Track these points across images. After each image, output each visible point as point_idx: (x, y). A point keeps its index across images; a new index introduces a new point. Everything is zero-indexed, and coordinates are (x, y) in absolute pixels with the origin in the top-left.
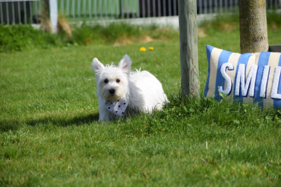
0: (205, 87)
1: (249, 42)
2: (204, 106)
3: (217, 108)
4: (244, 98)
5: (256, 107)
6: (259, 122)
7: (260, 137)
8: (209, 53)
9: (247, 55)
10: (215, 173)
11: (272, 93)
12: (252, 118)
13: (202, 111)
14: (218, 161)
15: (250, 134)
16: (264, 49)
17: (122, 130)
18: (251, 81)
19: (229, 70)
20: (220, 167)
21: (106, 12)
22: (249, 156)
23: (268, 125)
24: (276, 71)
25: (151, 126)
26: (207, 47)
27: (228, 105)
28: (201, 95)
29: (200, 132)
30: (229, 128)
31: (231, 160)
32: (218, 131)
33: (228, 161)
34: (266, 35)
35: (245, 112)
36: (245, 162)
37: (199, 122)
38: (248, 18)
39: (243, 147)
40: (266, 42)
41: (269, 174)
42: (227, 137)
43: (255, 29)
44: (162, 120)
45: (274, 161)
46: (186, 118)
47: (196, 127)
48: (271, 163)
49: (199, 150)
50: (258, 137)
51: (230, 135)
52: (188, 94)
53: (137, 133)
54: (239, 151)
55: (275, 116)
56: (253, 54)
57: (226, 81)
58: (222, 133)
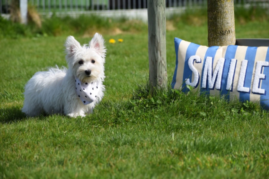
0: (172, 79)
1: (217, 35)
2: (171, 98)
3: (184, 100)
4: (211, 91)
5: (223, 100)
6: (225, 115)
7: (225, 130)
8: (177, 46)
9: (214, 48)
10: (181, 164)
11: (238, 87)
12: (218, 110)
13: (169, 103)
14: (184, 152)
15: (216, 126)
16: (232, 42)
17: (89, 120)
18: (217, 73)
19: (196, 62)
20: (186, 158)
21: (76, 4)
22: (214, 148)
23: (234, 118)
24: (243, 64)
25: (119, 117)
26: (175, 39)
27: (194, 97)
28: (168, 87)
29: (166, 123)
30: (195, 120)
31: (196, 152)
32: (185, 122)
33: (194, 152)
34: (233, 29)
35: (211, 105)
36: (211, 154)
37: (166, 113)
38: (216, 12)
39: (208, 139)
40: (233, 36)
41: (233, 166)
42: (194, 129)
43: (222, 22)
44: (129, 111)
45: (239, 153)
46: (153, 110)
47: (163, 118)
48: (235, 155)
49: (165, 141)
50: (223, 129)
51: (197, 126)
52: (155, 86)
53: (105, 124)
54: (204, 143)
55: (241, 109)
56: (220, 47)
57: (194, 73)
58: (188, 125)
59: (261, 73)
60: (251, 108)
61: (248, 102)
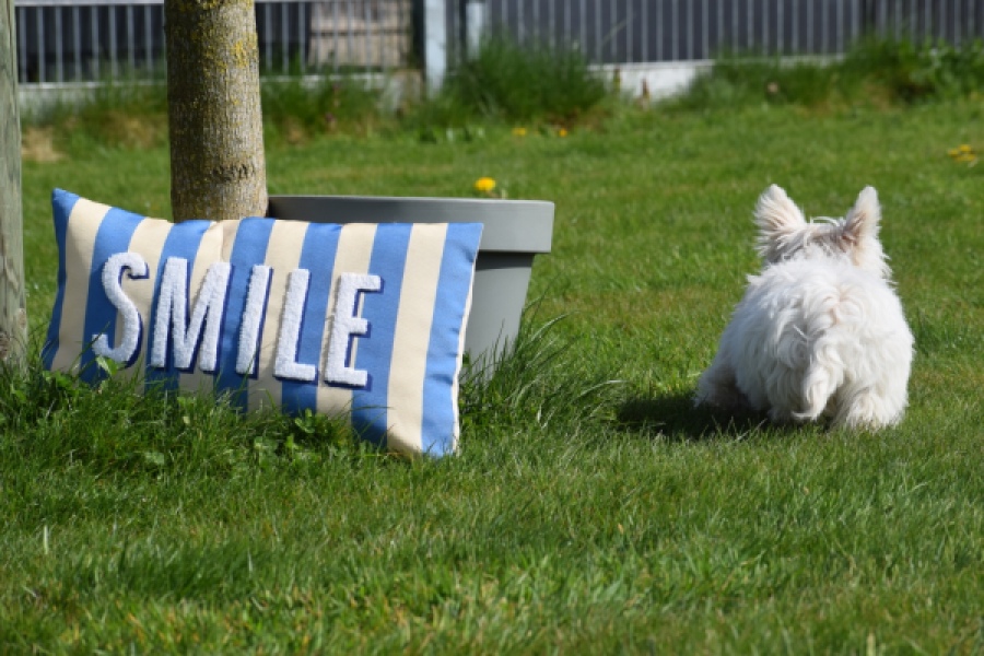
0: (45, 335)
1: (202, 183)
2: (41, 403)
3: (87, 408)
4: (183, 377)
5: (225, 409)
6: (231, 461)
7: (232, 513)
8: (61, 216)
9: (194, 227)
10: (72, 636)
11: (277, 362)
12: (206, 444)
13: (35, 420)
14: (82, 595)
15: (201, 502)
16: (254, 207)
18: (206, 316)
19: (131, 276)
20: (89, 616)
22: (190, 576)
23: (263, 470)
24: (293, 283)
26: (53, 195)
27: (125, 400)
28: (32, 363)
29: (23, 493)
30: (128, 481)
31: (127, 592)
32: (90, 489)
33: (118, 595)
34: (258, 161)
35: (183, 427)
36: (178, 600)
37: (21, 458)
38: (199, 100)
39: (171, 546)
40: (259, 184)
41: (255, 639)
42: (120, 511)
43: (221, 137)
45: (275, 593)
47: (12, 474)
48: (263, 602)
49: (18, 556)
50: (225, 512)
51: (131, 503)
54: (157, 560)
55: (285, 439)
56: (213, 223)
57: (122, 317)
58: (102, 498)
59: (355, 313)
60: (320, 437)
61: (309, 414)
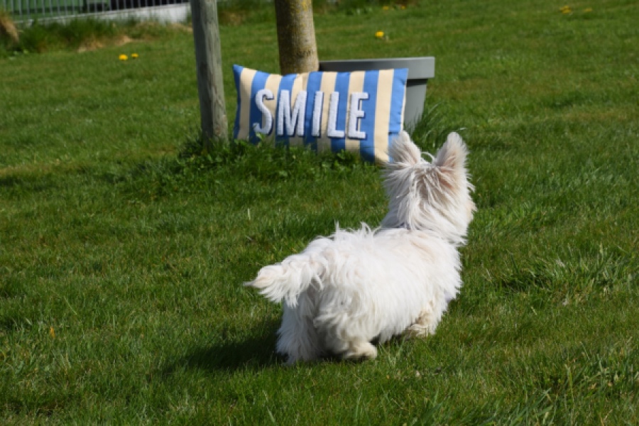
1: (292, 59)
2: (236, 153)
3: (254, 154)
4: (291, 139)
5: (309, 151)
6: (314, 172)
8: (237, 76)
9: (290, 77)
11: (328, 131)
12: (303, 166)
13: (234, 160)
14: (270, 239)
15: (305, 191)
16: (313, 67)
17: (121, 193)
18: (298, 113)
19: (267, 99)
20: (275, 248)
21: (66, 4)
23: (327, 175)
24: (333, 98)
25: (164, 185)
27: (269, 150)
28: (230, 139)
30: (274, 184)
32: (261, 189)
34: (314, 48)
35: (293, 160)
40: (315, 58)
44: (177, 176)
46: (211, 172)
52: (212, 136)
53: (145, 198)
55: (334, 162)
56: (298, 75)
57: (264, 116)
59: (359, 108)
60: (348, 160)
61: (343, 151)
